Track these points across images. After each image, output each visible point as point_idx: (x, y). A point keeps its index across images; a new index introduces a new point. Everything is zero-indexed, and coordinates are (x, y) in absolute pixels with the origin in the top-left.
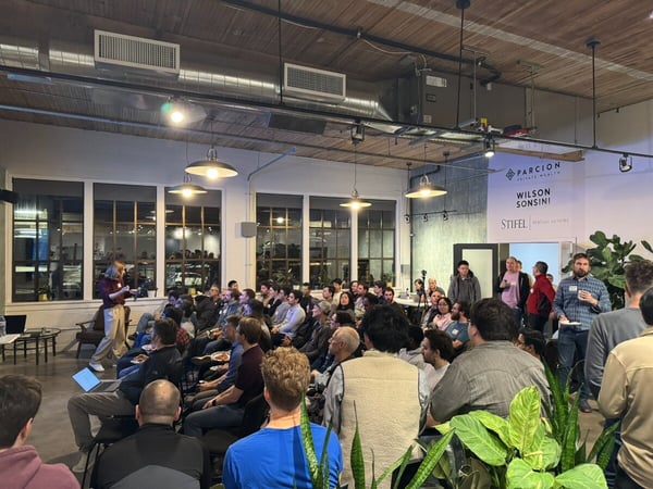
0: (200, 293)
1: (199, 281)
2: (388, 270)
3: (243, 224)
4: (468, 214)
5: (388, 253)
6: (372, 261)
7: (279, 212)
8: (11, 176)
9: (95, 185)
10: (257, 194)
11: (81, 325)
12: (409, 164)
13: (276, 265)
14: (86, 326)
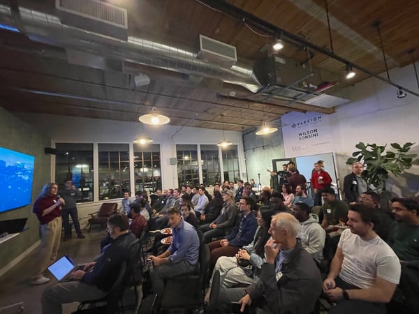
0: (152, 193)
1: (151, 189)
2: (236, 176)
3: (171, 159)
4: (273, 147)
5: (236, 168)
6: (229, 173)
7: (187, 153)
8: (54, 142)
9: (99, 144)
10: (177, 145)
11: (91, 215)
12: (243, 128)
13: (188, 178)
14: (94, 215)
